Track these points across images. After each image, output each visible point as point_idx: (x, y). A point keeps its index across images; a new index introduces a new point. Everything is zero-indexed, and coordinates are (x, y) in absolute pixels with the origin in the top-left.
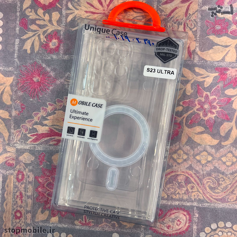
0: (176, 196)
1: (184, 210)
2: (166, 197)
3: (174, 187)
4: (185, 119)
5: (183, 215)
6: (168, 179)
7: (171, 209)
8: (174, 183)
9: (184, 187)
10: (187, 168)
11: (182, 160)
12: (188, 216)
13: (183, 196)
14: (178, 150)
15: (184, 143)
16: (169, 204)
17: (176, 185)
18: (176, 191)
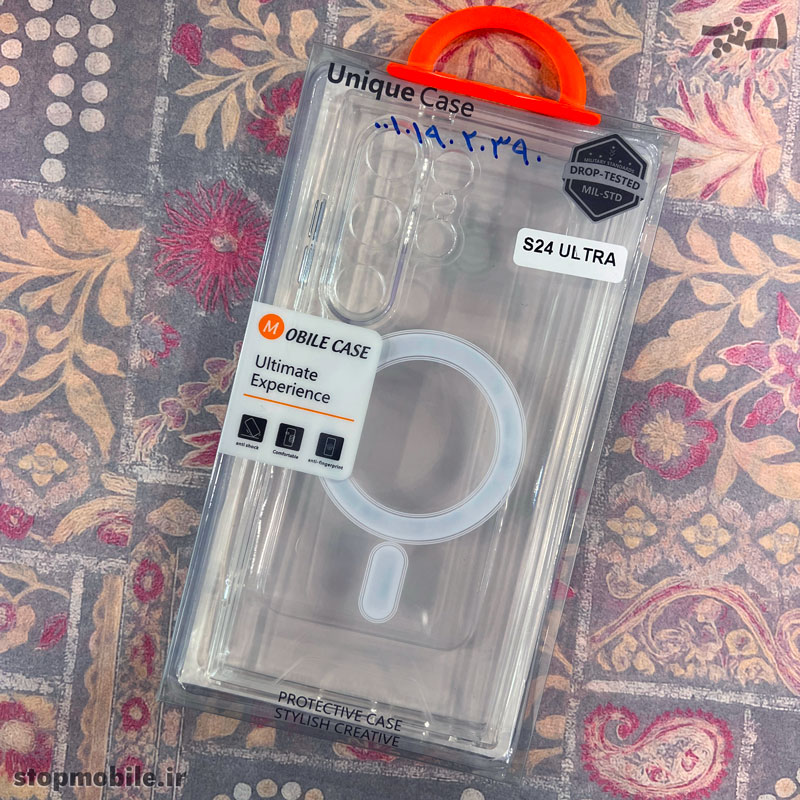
0: (685, 669)
1: (709, 718)
2: (653, 670)
3: (680, 637)
4: (730, 409)
5: (705, 734)
6: (661, 612)
7: (667, 714)
8: (683, 625)
9: (715, 641)
10: (727, 577)
11: (714, 548)
12: (721, 741)
13: (709, 671)
14: (701, 514)
15: (724, 492)
16: (662, 694)
17: (686, 632)
18: (686, 654)
